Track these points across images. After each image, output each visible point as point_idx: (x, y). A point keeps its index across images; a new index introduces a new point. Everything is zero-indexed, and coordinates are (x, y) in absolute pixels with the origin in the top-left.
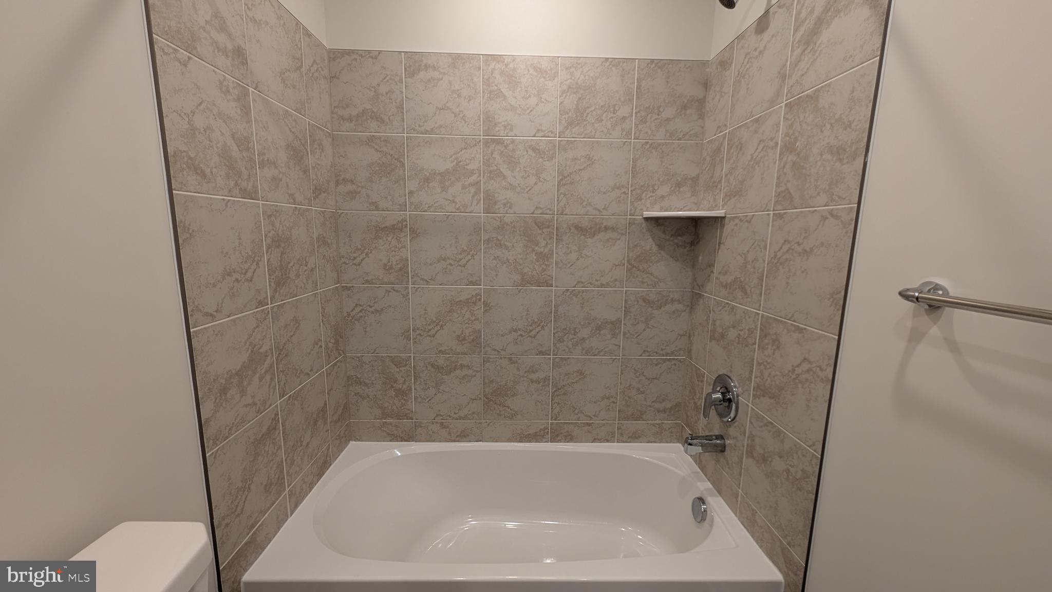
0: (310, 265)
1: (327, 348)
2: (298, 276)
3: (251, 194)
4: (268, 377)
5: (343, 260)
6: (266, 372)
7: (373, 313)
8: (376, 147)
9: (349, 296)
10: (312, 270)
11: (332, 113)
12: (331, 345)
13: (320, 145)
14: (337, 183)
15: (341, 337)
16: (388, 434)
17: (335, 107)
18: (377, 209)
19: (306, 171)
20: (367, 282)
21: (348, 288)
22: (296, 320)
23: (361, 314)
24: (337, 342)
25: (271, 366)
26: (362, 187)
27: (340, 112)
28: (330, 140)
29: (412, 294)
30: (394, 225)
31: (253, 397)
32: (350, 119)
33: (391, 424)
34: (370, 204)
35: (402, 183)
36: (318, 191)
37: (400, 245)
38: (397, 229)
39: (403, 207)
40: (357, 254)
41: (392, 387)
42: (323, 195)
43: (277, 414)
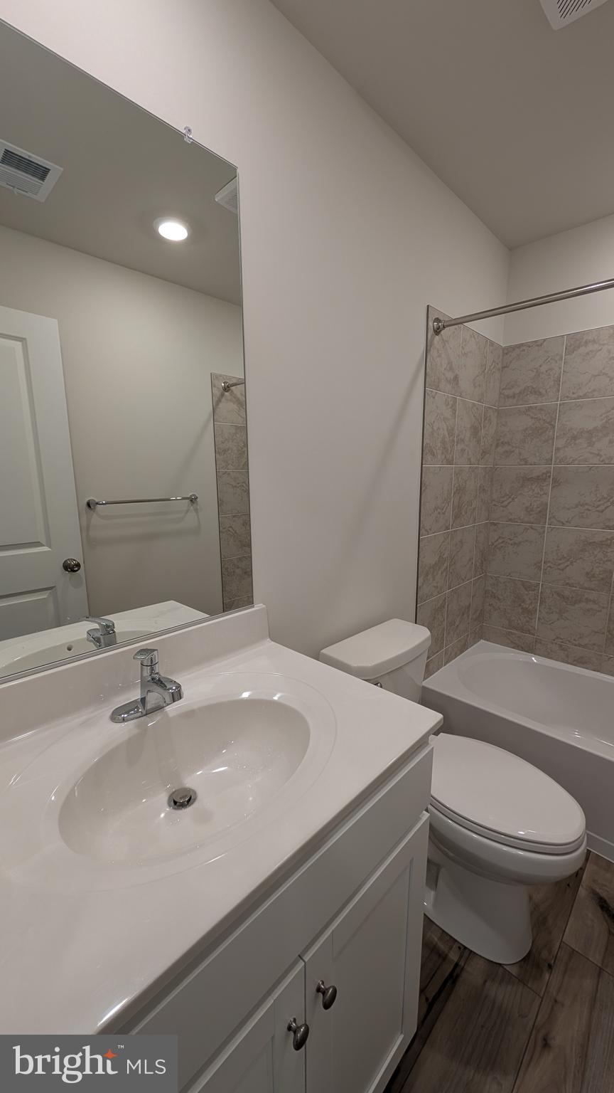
0: (473, 506)
1: (476, 565)
2: (466, 513)
3: (450, 462)
4: (444, 574)
5: (494, 503)
6: (444, 570)
7: (512, 545)
8: (532, 415)
9: (495, 530)
10: (474, 509)
11: (501, 393)
12: (478, 564)
13: (490, 420)
14: (497, 446)
15: (485, 560)
16: (512, 642)
17: (503, 389)
18: (526, 463)
19: (478, 441)
20: (510, 520)
21: (495, 524)
22: (461, 541)
23: (502, 545)
24: (482, 563)
25: (447, 568)
26: (516, 447)
27: (507, 392)
28: (496, 414)
29: (548, 532)
30: (538, 476)
31: (437, 583)
32: (514, 397)
33: (515, 634)
34: (521, 460)
35: (550, 442)
36: (484, 453)
37: (542, 493)
38: (541, 479)
39: (549, 461)
40: (505, 499)
41: (520, 605)
42: (488, 455)
43: (445, 598)
